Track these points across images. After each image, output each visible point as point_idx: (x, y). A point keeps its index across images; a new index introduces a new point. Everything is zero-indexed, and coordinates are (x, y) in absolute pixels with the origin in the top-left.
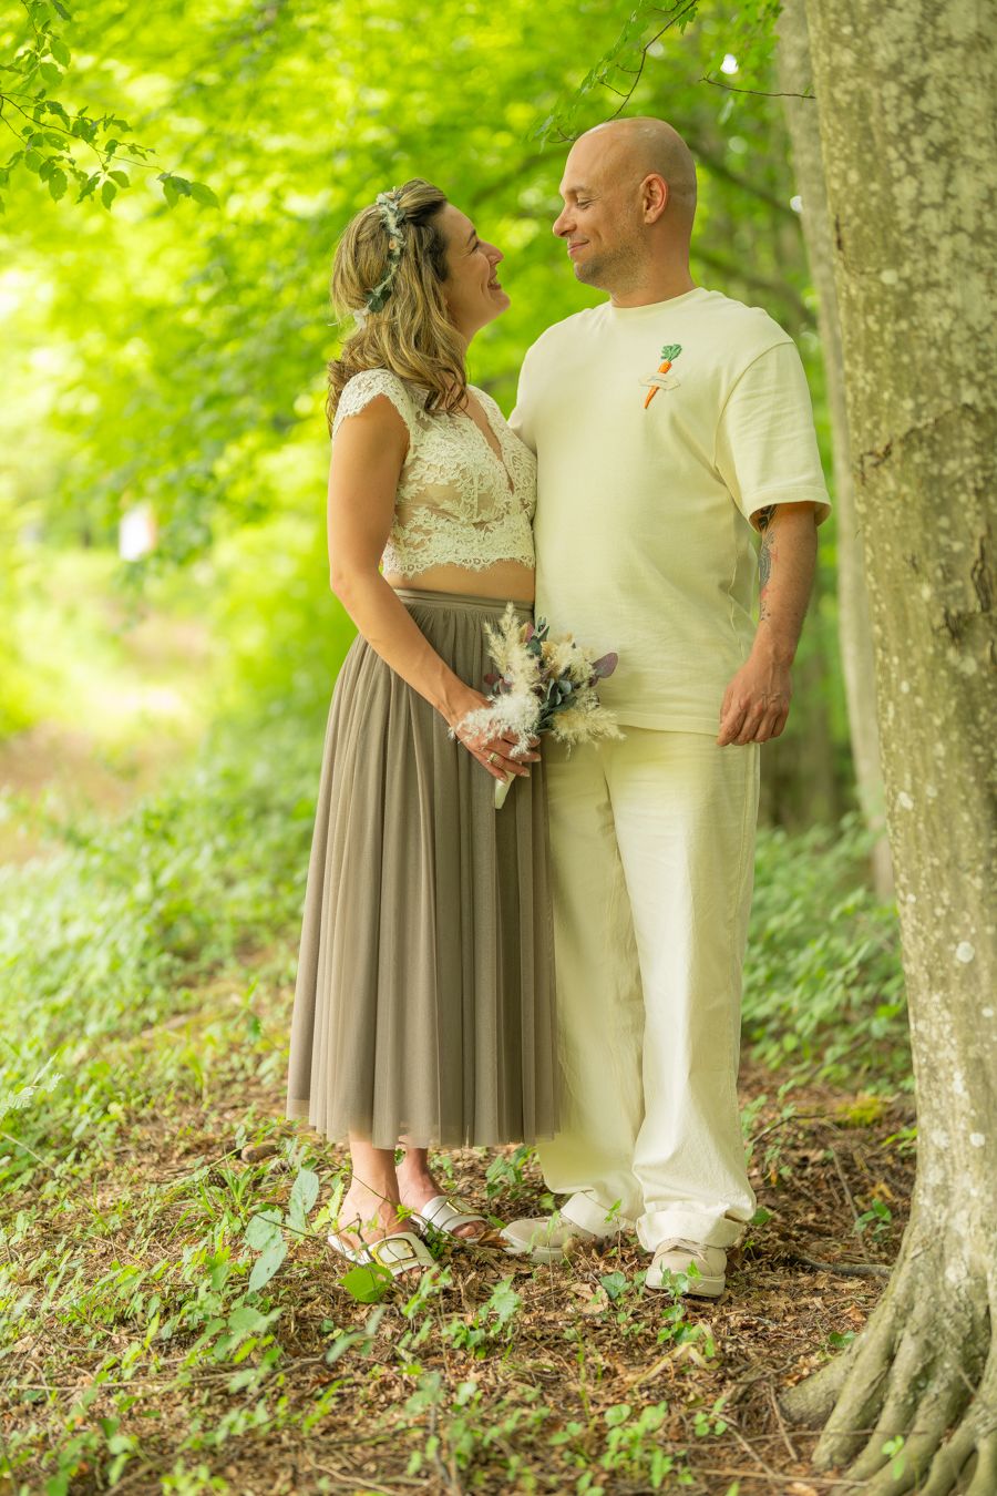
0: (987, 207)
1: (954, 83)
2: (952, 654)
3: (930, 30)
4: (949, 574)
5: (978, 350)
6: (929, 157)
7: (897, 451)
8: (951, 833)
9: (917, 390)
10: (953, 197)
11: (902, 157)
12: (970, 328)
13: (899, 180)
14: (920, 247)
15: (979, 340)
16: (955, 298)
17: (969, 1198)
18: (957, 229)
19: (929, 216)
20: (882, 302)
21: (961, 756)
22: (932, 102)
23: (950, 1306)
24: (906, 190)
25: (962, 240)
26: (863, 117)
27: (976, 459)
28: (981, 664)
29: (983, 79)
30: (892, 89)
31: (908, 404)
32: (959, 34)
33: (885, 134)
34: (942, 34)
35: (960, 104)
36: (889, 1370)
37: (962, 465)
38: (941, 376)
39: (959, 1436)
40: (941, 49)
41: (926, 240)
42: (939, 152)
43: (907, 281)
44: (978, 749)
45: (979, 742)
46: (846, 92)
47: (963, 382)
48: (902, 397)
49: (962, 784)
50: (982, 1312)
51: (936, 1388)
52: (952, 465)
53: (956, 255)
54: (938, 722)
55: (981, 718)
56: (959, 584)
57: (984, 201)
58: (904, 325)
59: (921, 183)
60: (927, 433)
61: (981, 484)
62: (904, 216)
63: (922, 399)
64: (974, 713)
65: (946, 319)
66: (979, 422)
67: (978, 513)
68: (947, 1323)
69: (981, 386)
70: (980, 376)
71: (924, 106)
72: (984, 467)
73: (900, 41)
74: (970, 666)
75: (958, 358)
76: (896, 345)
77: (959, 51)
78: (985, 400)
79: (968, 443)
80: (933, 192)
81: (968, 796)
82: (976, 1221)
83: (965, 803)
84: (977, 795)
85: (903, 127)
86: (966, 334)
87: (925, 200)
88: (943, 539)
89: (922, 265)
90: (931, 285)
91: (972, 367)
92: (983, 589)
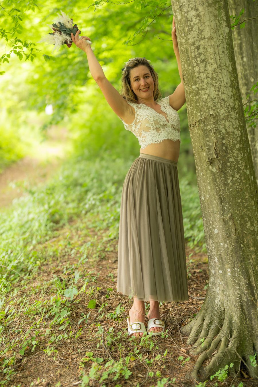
0: (214, 72)
1: (206, 46)
2: (210, 167)
3: (200, 35)
4: (209, 150)
5: (213, 103)
6: (201, 62)
7: (197, 124)
8: (212, 206)
9: (201, 111)
10: (207, 70)
11: (195, 62)
12: (211, 98)
13: (195, 67)
14: (200, 81)
15: (213, 100)
16: (208, 92)
17: (220, 284)
18: (208, 77)
19: (202, 74)
20: (193, 92)
21: (213, 189)
22: (201, 50)
23: (216, 308)
24: (197, 69)
25: (209, 79)
26: (187, 53)
27: (214, 126)
28: (217, 169)
29: (212, 45)
30: (193, 48)
31: (199, 114)
32: (206, 37)
33: (192, 57)
34: (203, 36)
35: (207, 51)
36: (203, 323)
37: (211, 127)
38: (206, 108)
39: (217, 337)
40: (203, 39)
41: (201, 79)
42: (203, 61)
43: (198, 88)
44: (217, 187)
45: (217, 186)
46: (184, 48)
47: (210, 109)
48: (198, 113)
49: (214, 195)
50: (223, 310)
51: (213, 326)
52: (209, 127)
53: (208, 83)
54: (208, 182)
55: (217, 181)
56: (211, 152)
57: (213, 71)
58: (197, 97)
59: (200, 68)
60: (203, 120)
61: (215, 131)
62: (196, 74)
63: (202, 113)
64: (216, 180)
65: (206, 96)
66: (214, 118)
67: (215, 137)
68: (215, 312)
69: (214, 110)
70: (214, 108)
71: (200, 51)
72: (215, 127)
73: (194, 38)
74: (214, 170)
75: (209, 104)
76: (196, 101)
77: (207, 40)
78: (215, 113)
79: (212, 122)
80: (202, 69)
81: (215, 198)
82: (221, 290)
83: (215, 199)
84: (217, 197)
85: (195, 56)
86: (211, 99)
87: (200, 71)
88: (208, 143)
89: (201, 85)
90: (203, 89)
91: (212, 106)
92: (216, 153)
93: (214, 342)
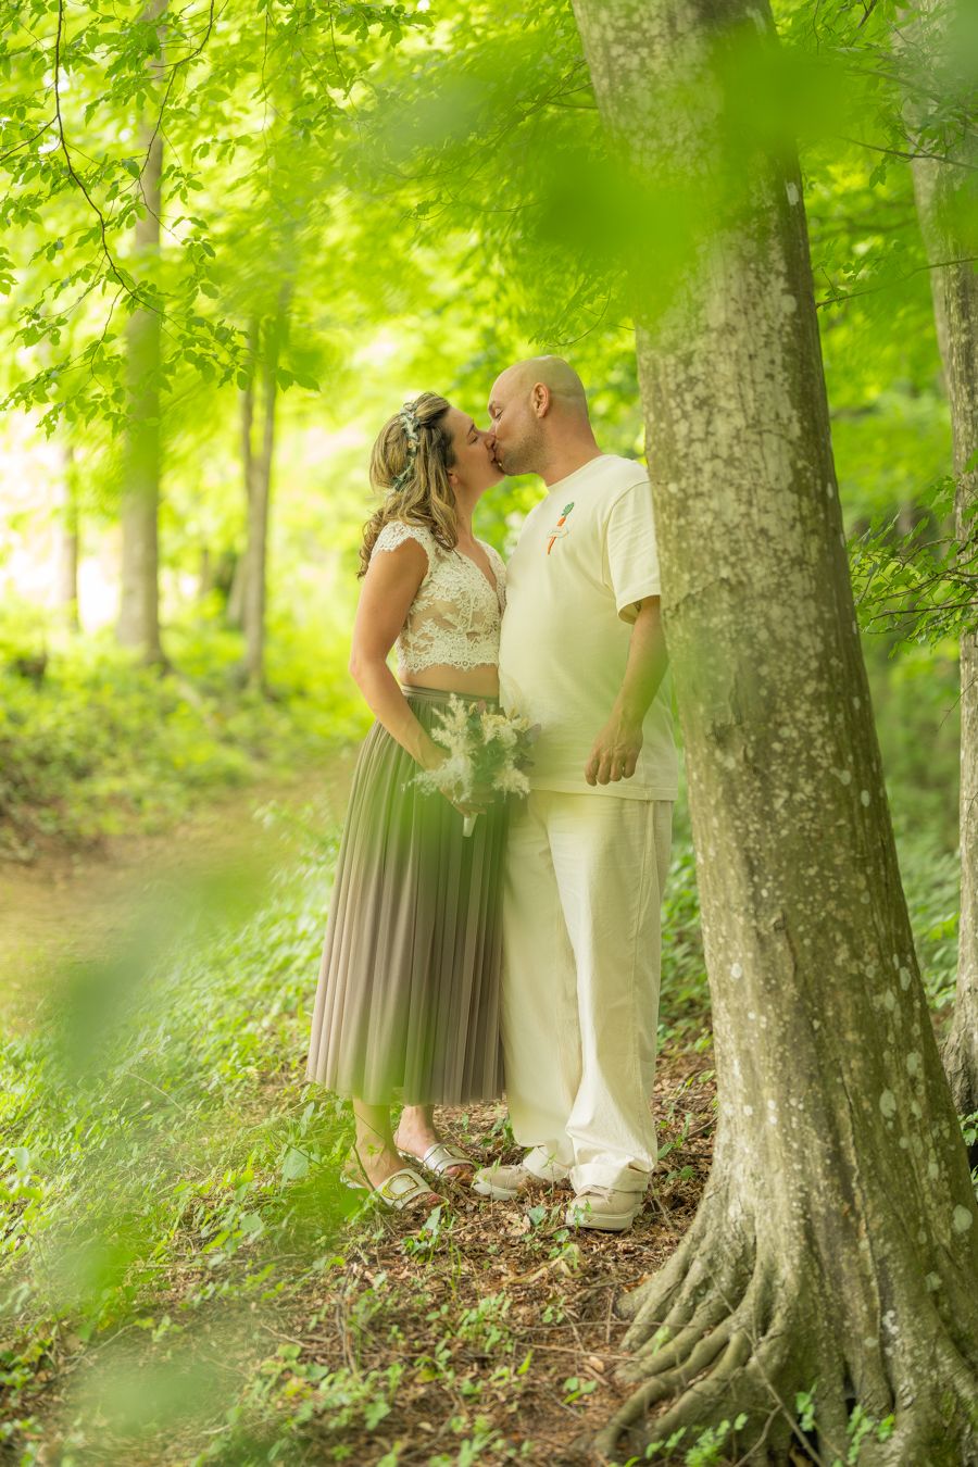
0: (735, 442)
1: (711, 357)
2: (718, 754)
3: (694, 320)
4: (716, 697)
5: (731, 541)
6: (695, 407)
7: (682, 608)
8: (724, 883)
9: (692, 567)
10: (713, 434)
11: (678, 406)
12: (725, 525)
13: (677, 421)
14: (691, 468)
15: (731, 533)
16: (714, 504)
17: (744, 1154)
18: (715, 456)
19: (697, 446)
20: (670, 505)
21: (727, 828)
22: (697, 369)
23: (729, 1236)
24: (682, 429)
25: (719, 464)
26: (656, 377)
27: (731, 617)
28: (738, 762)
29: (730, 354)
30: (672, 360)
31: (686, 577)
32: (714, 324)
33: (668, 390)
34: (702, 323)
35: (715, 371)
36: (682, 1281)
37: (722, 621)
38: (707, 558)
39: (719, 1331)
40: (702, 333)
41: (695, 464)
42: (702, 403)
43: (684, 491)
44: (738, 823)
45: (739, 818)
46: (647, 359)
47: (721, 562)
48: (683, 572)
49: (728, 847)
50: (752, 1241)
51: (712, 1295)
52: (715, 620)
53: (714, 475)
54: (713, 802)
55: (739, 801)
56: (722, 704)
57: (734, 438)
58: (682, 521)
59: (691, 425)
60: (698, 597)
61: (734, 635)
62: (680, 446)
63: (695, 573)
64: (734, 797)
65: (708, 519)
66: (732, 590)
67: (733, 656)
68: (726, 1247)
69: (733, 566)
70: (732, 559)
71: (692, 371)
72: (736, 623)
73: (675, 327)
74: (731, 763)
75: (718, 546)
76: (679, 535)
77: (714, 335)
78: (736, 575)
79: (725, 606)
80: (699, 431)
81: (733, 856)
82: (748, 1173)
83: (731, 862)
84: (738, 856)
85: (679, 386)
86: (723, 530)
87: (694, 436)
88: (711, 673)
89: (693, 480)
90: (699, 495)
91: (727, 552)
92: (737, 710)
93: (704, 1346)
